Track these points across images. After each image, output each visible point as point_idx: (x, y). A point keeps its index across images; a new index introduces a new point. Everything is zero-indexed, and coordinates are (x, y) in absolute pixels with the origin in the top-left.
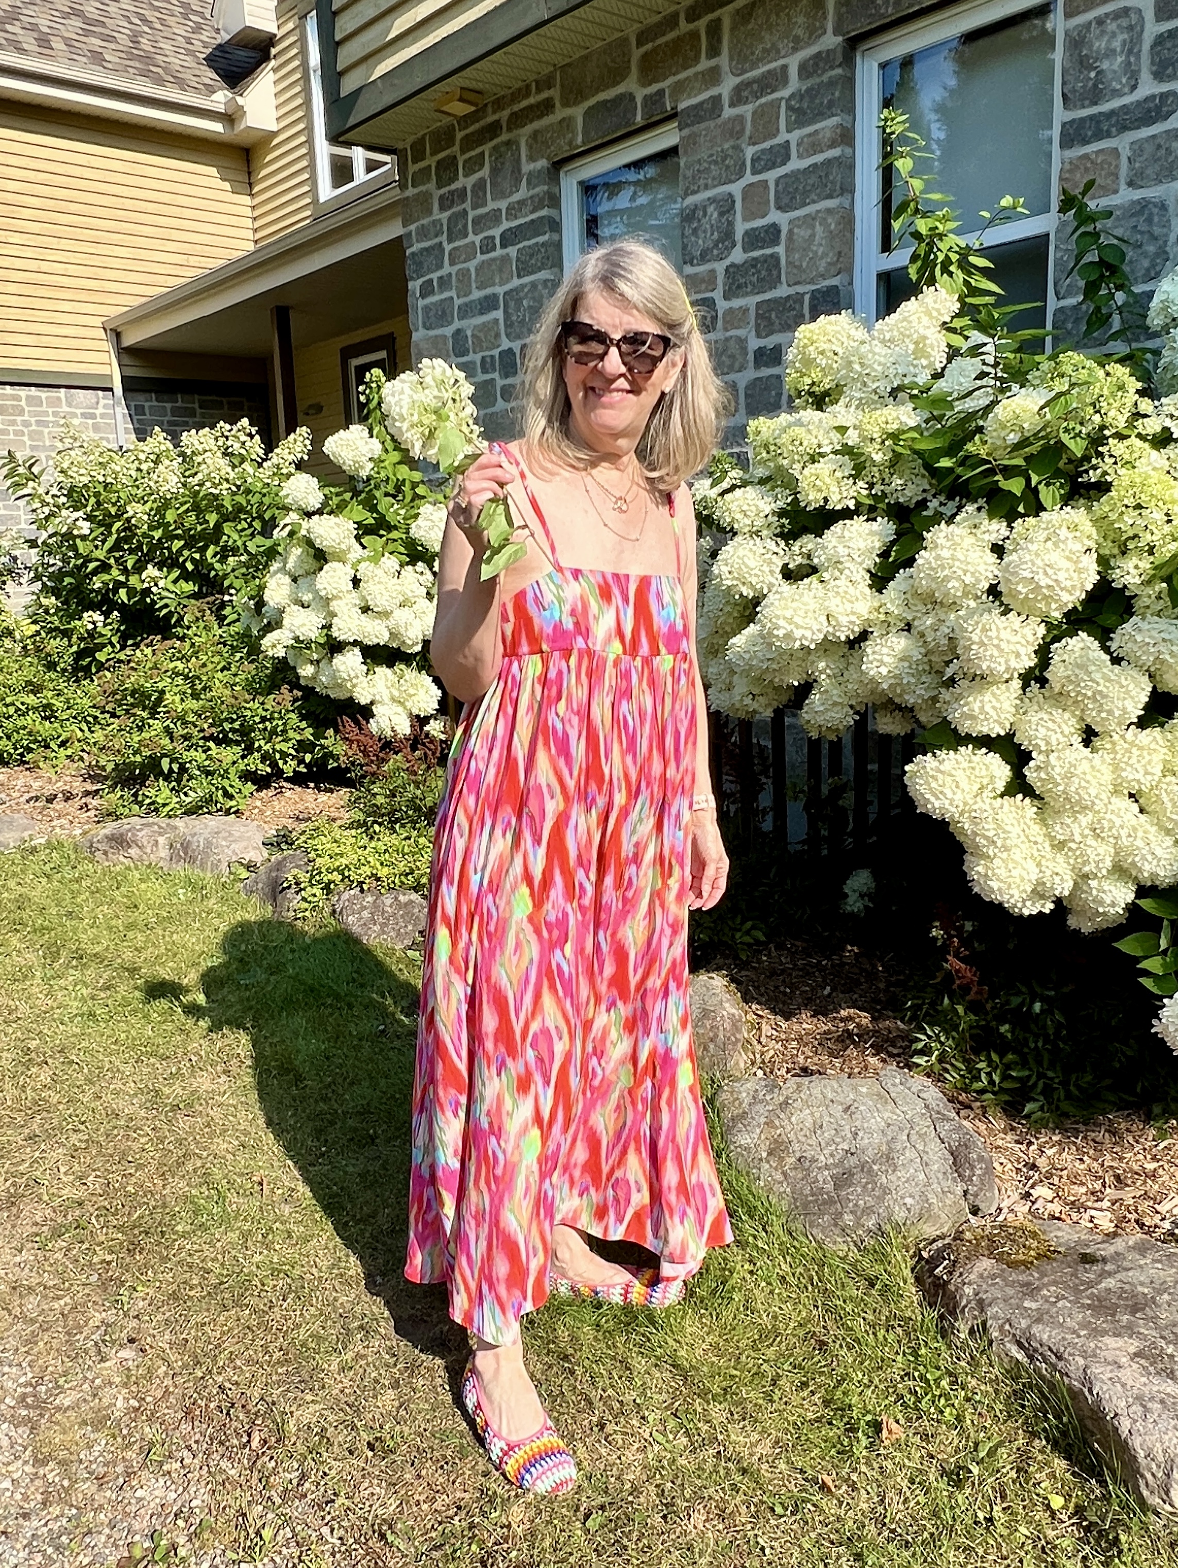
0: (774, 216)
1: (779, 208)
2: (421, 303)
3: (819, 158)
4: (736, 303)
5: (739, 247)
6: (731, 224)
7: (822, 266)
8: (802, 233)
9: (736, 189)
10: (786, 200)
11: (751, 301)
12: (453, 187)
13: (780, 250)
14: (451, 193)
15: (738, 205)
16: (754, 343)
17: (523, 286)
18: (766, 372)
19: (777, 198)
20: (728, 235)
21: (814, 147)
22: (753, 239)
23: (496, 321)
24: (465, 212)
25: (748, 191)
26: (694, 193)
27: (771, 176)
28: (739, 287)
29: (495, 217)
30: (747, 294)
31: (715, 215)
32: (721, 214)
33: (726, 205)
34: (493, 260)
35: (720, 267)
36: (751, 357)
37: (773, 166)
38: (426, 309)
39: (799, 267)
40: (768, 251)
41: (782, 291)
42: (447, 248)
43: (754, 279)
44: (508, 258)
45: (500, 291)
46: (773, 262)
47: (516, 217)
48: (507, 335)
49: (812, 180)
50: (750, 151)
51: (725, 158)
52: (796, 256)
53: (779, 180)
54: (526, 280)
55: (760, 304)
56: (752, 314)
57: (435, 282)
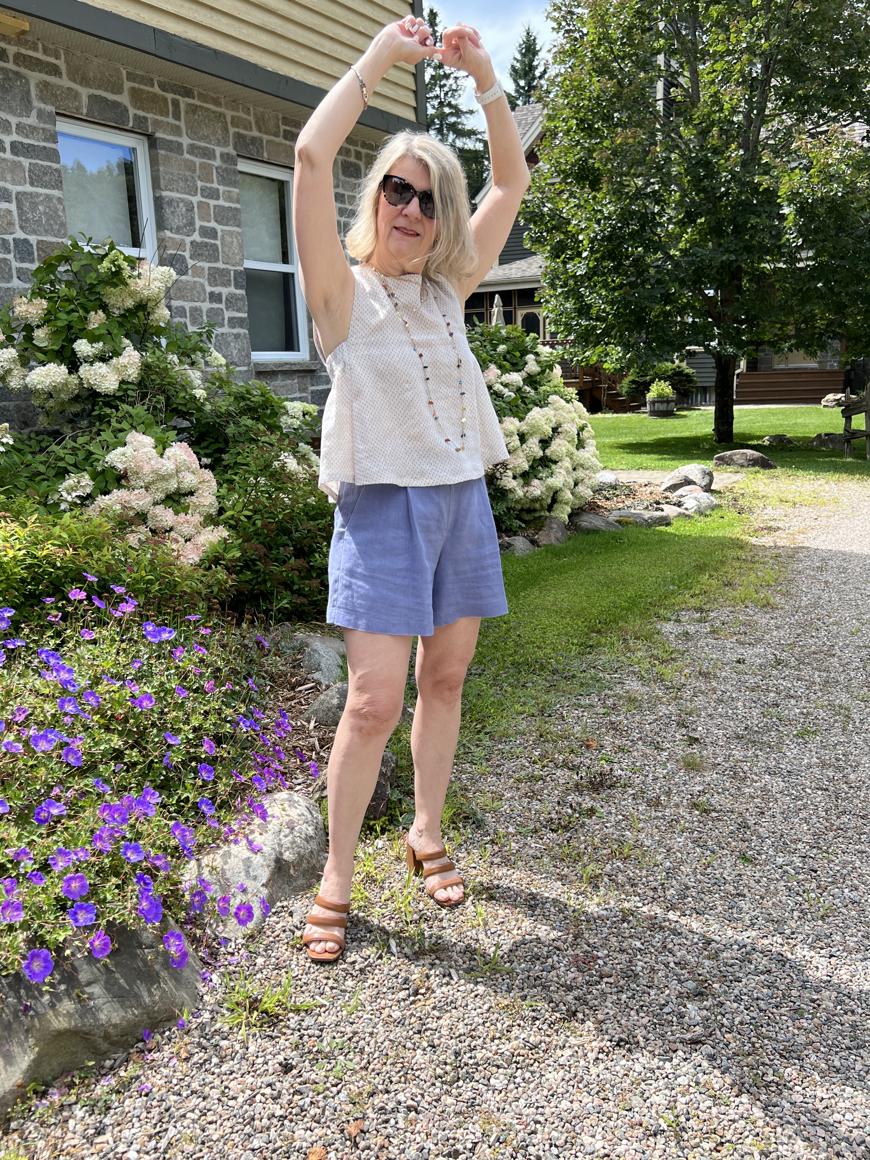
0: (213, 224)
1: (216, 221)
3: (233, 205)
4: (198, 263)
5: (197, 233)
6: (193, 218)
7: (238, 257)
8: (227, 239)
9: (193, 200)
10: (219, 219)
11: (206, 265)
15: (196, 209)
16: (209, 289)
17: (36, 195)
18: (216, 306)
19: (213, 216)
20: (192, 223)
21: (229, 199)
22: (205, 232)
25: (200, 205)
26: (170, 190)
27: (212, 202)
28: (198, 255)
30: (203, 260)
31: (184, 209)
32: (187, 210)
35: (188, 240)
36: (207, 295)
37: (212, 198)
39: (228, 256)
40: (213, 242)
41: (220, 265)
43: (208, 254)
44: (20, 165)
45: (14, 189)
46: (215, 247)
47: (27, 137)
48: (21, 228)
49: (230, 214)
50: (200, 184)
51: (187, 180)
52: (226, 250)
53: (215, 207)
54: (41, 191)
55: (209, 269)
56: (206, 272)
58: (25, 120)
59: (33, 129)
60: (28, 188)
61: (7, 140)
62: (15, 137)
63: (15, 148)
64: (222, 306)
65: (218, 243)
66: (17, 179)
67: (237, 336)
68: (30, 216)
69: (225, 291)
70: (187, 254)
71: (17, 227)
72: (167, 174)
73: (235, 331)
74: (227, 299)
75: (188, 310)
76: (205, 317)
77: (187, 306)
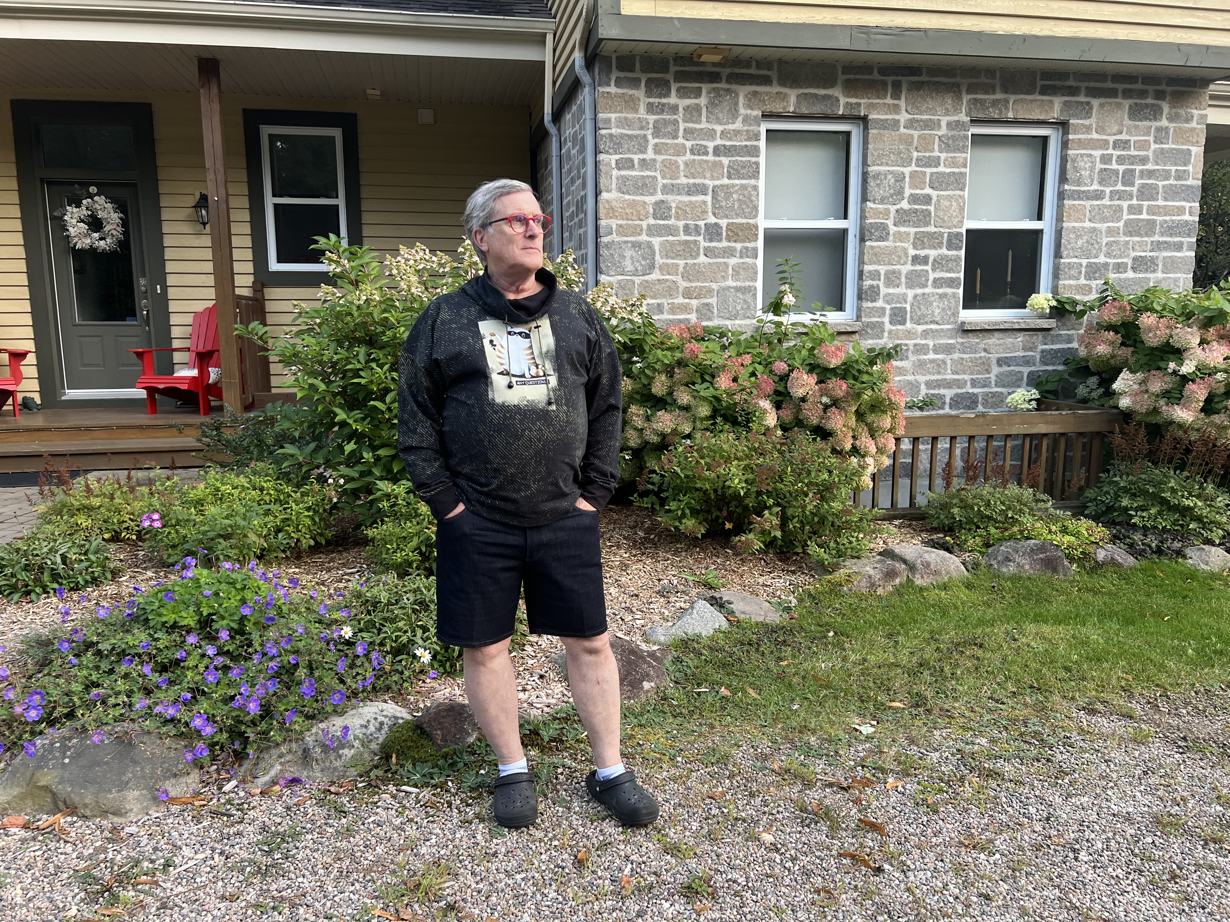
0: (928, 191)
1: (932, 187)
2: (614, 173)
3: (956, 170)
4: (902, 229)
5: (905, 201)
6: (902, 188)
7: (955, 221)
8: (944, 203)
9: (907, 171)
10: (937, 185)
11: (913, 230)
14: (662, 105)
15: (907, 179)
16: (912, 252)
17: (735, 186)
18: (919, 268)
19: (929, 183)
20: (900, 193)
21: (952, 164)
22: (917, 199)
23: (705, 203)
24: (677, 122)
25: (913, 174)
26: (878, 165)
27: (929, 170)
28: (904, 221)
29: (711, 135)
30: (909, 226)
31: (892, 180)
32: (896, 181)
33: (901, 178)
34: (706, 162)
35: (893, 209)
36: (910, 258)
37: (930, 166)
39: (943, 219)
40: (924, 207)
41: (932, 229)
42: (652, 141)
43: (916, 219)
44: (721, 164)
45: (710, 183)
46: (927, 213)
47: (731, 139)
48: (714, 214)
49: (952, 179)
50: (915, 154)
51: (900, 153)
52: (941, 214)
53: (932, 174)
54: (737, 182)
55: (916, 233)
56: (912, 237)
57: (636, 162)
58: (731, 127)
59: (737, 132)
60: (726, 181)
61: (711, 145)
62: (719, 142)
63: (717, 151)
64: (928, 268)
65: (932, 208)
66: (715, 175)
67: (942, 296)
68: (723, 204)
69: (932, 253)
70: (890, 223)
71: (710, 214)
72: (876, 150)
73: (940, 291)
74: (935, 260)
75: (882, 273)
76: (903, 279)
77: (882, 269)
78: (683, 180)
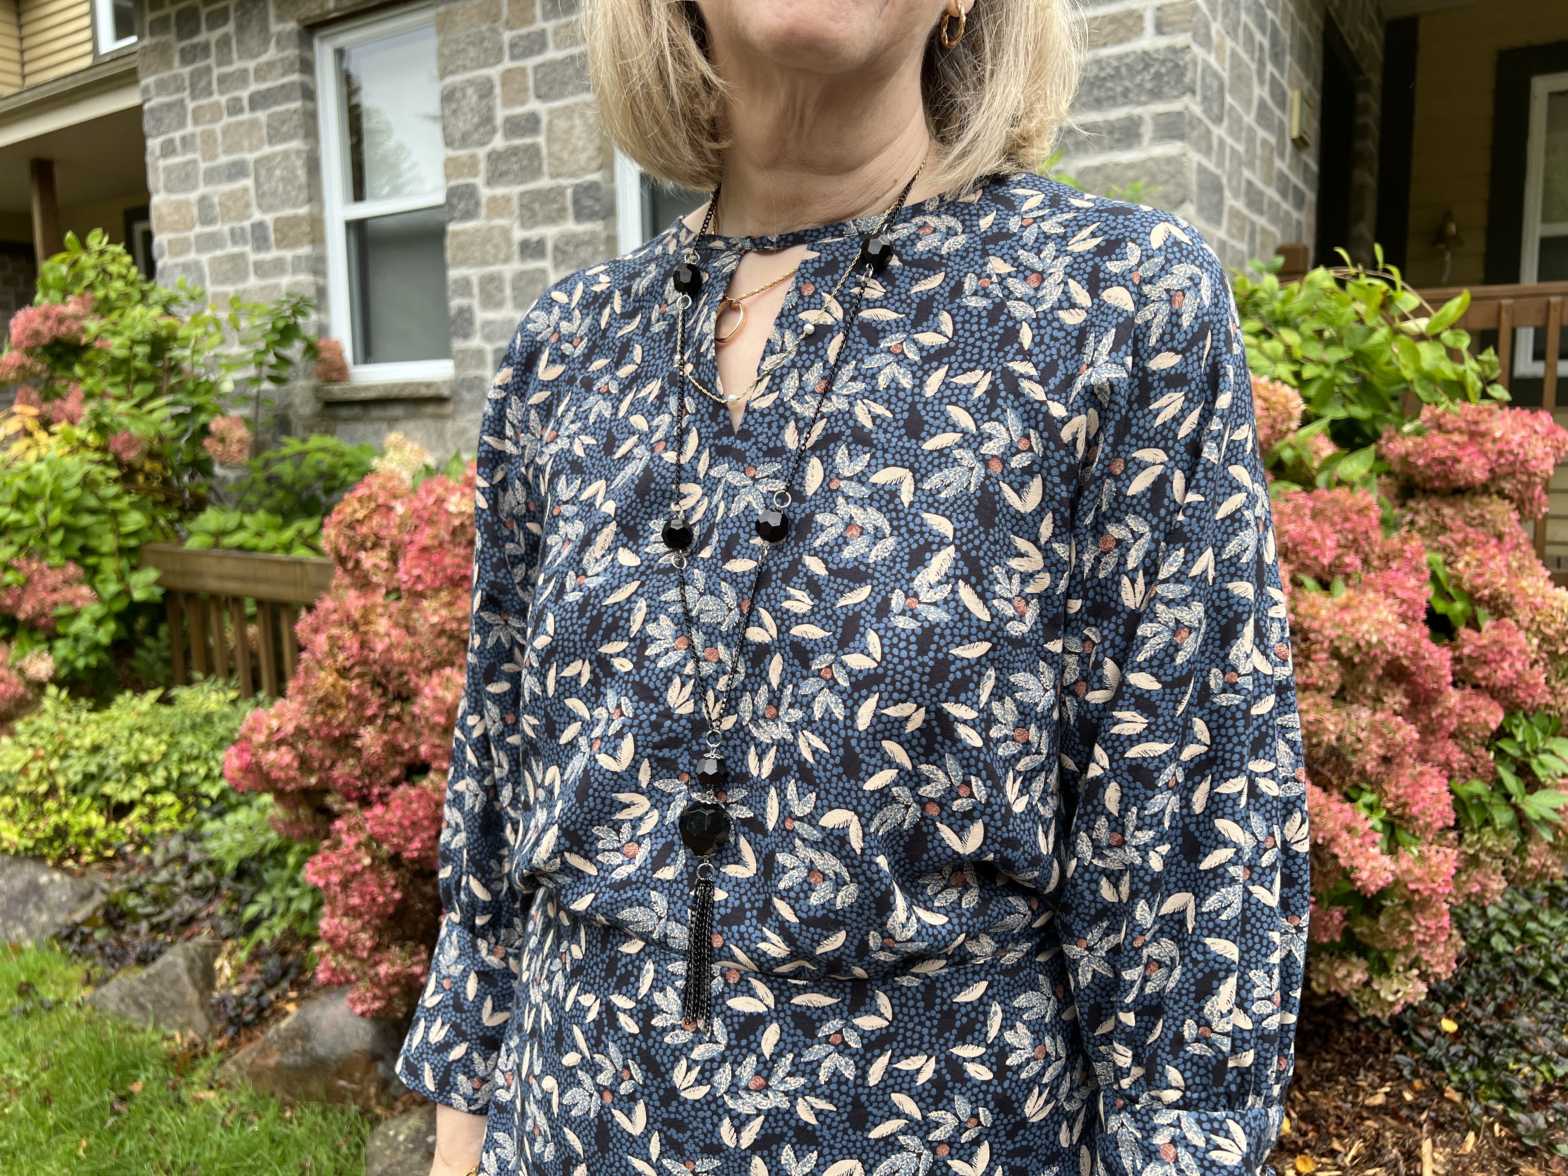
0: (534, 105)
1: (538, 97)
2: (162, 163)
3: (574, 50)
4: (500, 191)
5: (499, 133)
6: (490, 109)
7: (583, 158)
8: (562, 124)
9: (494, 72)
10: (544, 89)
11: (515, 190)
12: (196, 40)
13: (541, 140)
14: (194, 47)
15: (498, 90)
16: (519, 234)
17: (274, 156)
18: (532, 265)
19: (537, 88)
20: (488, 119)
21: (570, 39)
22: (515, 127)
23: (245, 190)
24: (208, 69)
25: (508, 77)
26: (452, 73)
27: (530, 63)
28: (502, 174)
29: (242, 77)
30: (509, 183)
31: (475, 99)
32: (482, 97)
33: (486, 90)
34: (241, 123)
35: (482, 152)
36: (516, 248)
37: (530, 53)
38: (168, 170)
39: (560, 159)
40: (528, 140)
41: (544, 183)
42: (191, 105)
43: (516, 167)
45: (250, 157)
46: (533, 152)
47: (264, 79)
48: (259, 206)
49: (569, 72)
50: (507, 36)
51: (482, 40)
52: (556, 147)
53: (536, 68)
54: (279, 148)
55: (522, 195)
56: (515, 204)
57: (178, 142)
58: (265, 58)
59: (271, 65)
60: (267, 150)
61: (244, 95)
62: (254, 87)
64: (548, 264)
68: (267, 187)
69: (550, 233)
70: (479, 181)
71: (254, 207)
74: (556, 248)
75: (475, 281)
76: (508, 292)
77: (474, 274)
78: (223, 159)
